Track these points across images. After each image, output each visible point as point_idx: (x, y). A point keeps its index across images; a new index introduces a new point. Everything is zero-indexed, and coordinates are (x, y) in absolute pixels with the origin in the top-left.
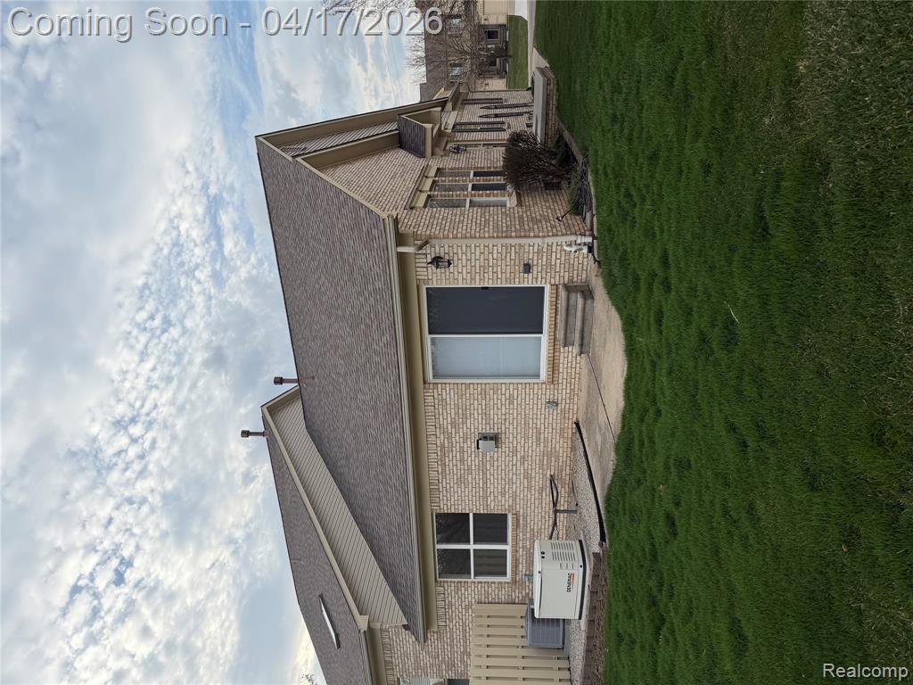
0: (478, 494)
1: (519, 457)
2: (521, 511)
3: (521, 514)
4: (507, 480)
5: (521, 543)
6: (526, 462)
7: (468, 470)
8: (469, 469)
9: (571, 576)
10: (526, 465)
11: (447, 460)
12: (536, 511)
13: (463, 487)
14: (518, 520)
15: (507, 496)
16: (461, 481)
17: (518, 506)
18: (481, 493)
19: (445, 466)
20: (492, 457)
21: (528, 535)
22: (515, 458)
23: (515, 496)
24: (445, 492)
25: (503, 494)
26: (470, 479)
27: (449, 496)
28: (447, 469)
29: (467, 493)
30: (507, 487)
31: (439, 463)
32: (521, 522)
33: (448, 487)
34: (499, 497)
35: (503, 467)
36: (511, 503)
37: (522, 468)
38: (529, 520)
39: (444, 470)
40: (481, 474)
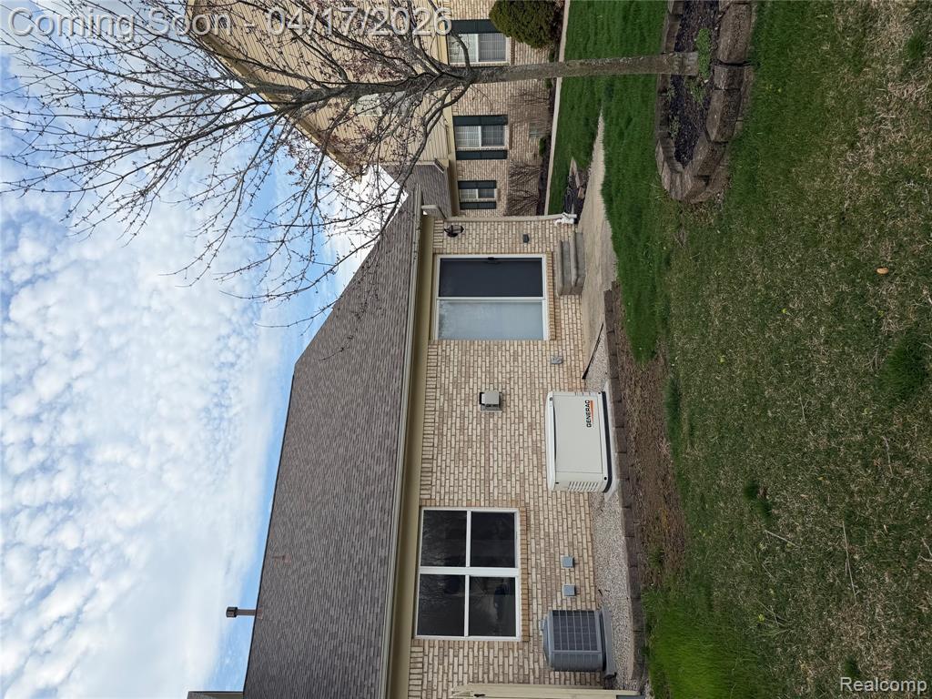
0: (478, 477)
1: (526, 425)
2: (532, 503)
3: (532, 508)
4: (513, 455)
5: (533, 558)
6: (534, 431)
7: (468, 441)
8: (470, 440)
9: (589, 404)
10: (534, 435)
11: (445, 429)
12: (550, 503)
13: (461, 466)
14: (528, 519)
15: (513, 479)
16: (460, 457)
17: (527, 495)
18: (483, 474)
19: (443, 435)
20: (496, 424)
21: (542, 545)
22: (521, 425)
23: (522, 480)
24: (439, 474)
25: (509, 476)
26: (470, 453)
27: (443, 479)
28: (445, 441)
29: (465, 474)
30: (513, 466)
31: (436, 432)
32: (532, 522)
33: (444, 466)
34: (505, 481)
35: (509, 438)
36: (518, 491)
37: (530, 440)
38: (542, 518)
39: (440, 442)
40: (483, 447)
